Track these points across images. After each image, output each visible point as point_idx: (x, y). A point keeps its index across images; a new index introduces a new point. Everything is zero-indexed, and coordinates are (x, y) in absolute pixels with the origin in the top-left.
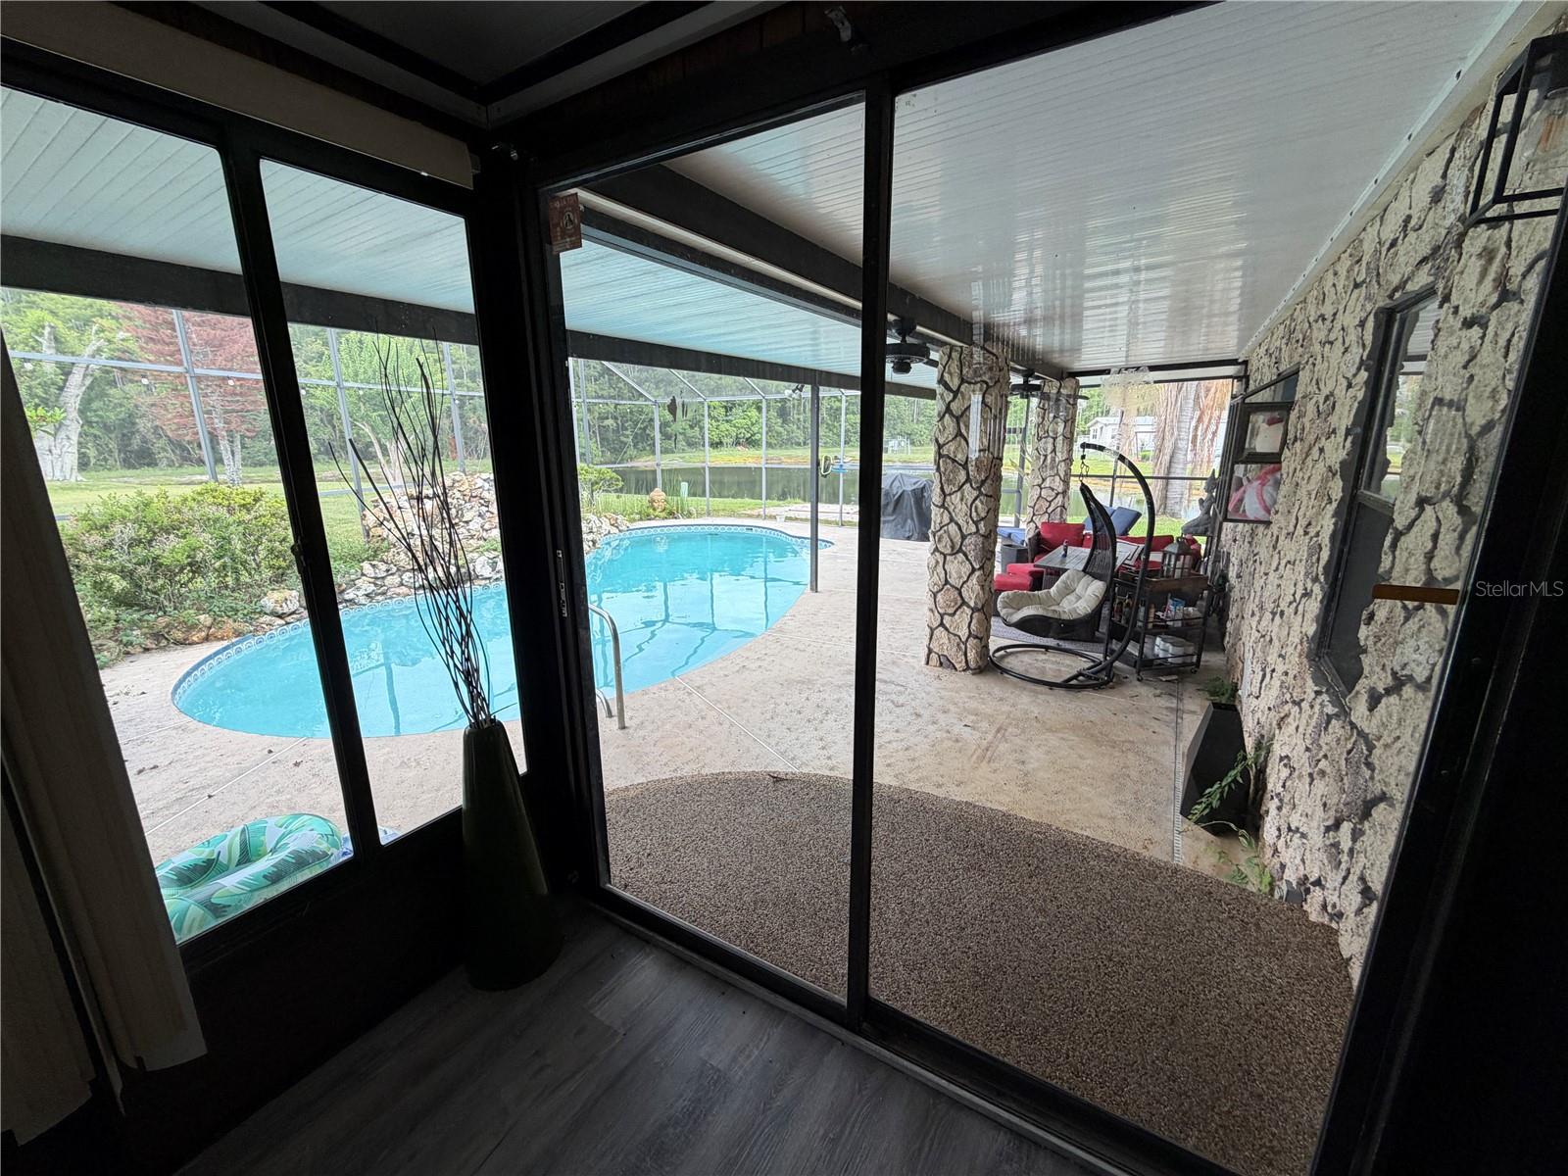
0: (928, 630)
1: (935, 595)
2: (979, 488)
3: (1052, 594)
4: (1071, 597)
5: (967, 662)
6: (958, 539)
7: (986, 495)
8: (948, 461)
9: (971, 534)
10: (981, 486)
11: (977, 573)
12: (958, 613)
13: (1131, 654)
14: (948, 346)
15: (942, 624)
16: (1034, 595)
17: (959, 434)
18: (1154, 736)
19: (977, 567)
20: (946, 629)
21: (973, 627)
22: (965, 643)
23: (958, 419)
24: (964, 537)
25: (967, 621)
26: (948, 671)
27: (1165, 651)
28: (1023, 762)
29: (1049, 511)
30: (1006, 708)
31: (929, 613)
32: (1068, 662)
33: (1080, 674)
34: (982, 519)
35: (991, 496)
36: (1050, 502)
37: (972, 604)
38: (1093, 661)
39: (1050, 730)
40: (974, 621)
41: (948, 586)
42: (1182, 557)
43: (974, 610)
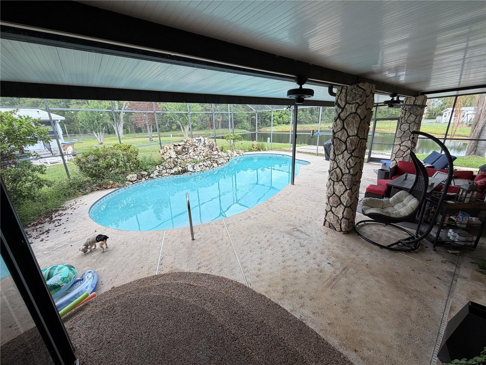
0: (325, 212)
1: (329, 198)
2: (351, 153)
3: (390, 201)
4: (400, 204)
5: (341, 228)
6: (340, 175)
7: (355, 157)
8: (338, 140)
9: (346, 174)
10: (352, 152)
11: (348, 191)
12: (338, 207)
13: (431, 235)
14: (341, 87)
15: (331, 210)
16: (380, 201)
17: (343, 128)
18: (434, 291)
19: (348, 188)
20: (333, 213)
21: (345, 214)
22: (341, 220)
23: (343, 121)
24: (343, 175)
25: (342, 211)
26: (332, 230)
27: (455, 237)
28: (350, 293)
29: (404, 156)
30: (353, 256)
31: (326, 205)
32: (396, 233)
33: (399, 242)
34: (352, 167)
35: (358, 157)
36: (405, 152)
37: (345, 204)
38: (410, 235)
39: (373, 274)
40: (345, 212)
41: (335, 195)
42: (472, 192)
43: (345, 207)
